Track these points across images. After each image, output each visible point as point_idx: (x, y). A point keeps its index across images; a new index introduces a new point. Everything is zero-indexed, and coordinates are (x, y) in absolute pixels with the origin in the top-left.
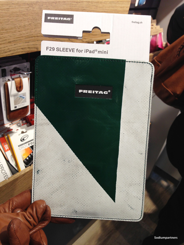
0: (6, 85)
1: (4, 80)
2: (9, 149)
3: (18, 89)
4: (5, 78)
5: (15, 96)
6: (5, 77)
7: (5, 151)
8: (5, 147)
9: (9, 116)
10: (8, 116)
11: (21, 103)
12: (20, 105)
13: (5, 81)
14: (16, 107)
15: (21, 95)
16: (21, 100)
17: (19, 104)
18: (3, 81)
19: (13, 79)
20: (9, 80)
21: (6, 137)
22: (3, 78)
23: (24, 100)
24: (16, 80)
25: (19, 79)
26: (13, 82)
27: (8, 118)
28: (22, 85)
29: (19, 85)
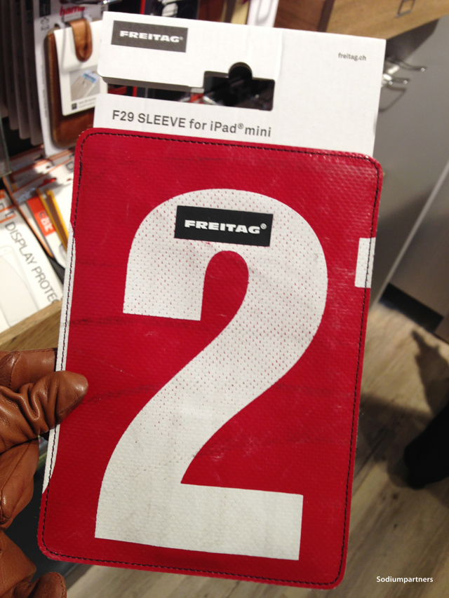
0: (50, 39)
1: (45, 25)
2: (55, 230)
3: (82, 54)
4: (48, 20)
5: (72, 72)
6: (47, 17)
7: (44, 234)
8: (44, 224)
9: (59, 133)
10: (55, 132)
11: (86, 95)
12: (86, 101)
13: (47, 30)
14: (74, 107)
15: (87, 72)
16: (89, 86)
17: (81, 97)
18: (42, 29)
19: (68, 24)
20: (57, 26)
21: (43, 197)
22: (42, 18)
23: (93, 85)
24: (75, 25)
25: (81, 24)
26: (69, 30)
27: (55, 138)
28: (89, 41)
29: (83, 42)
